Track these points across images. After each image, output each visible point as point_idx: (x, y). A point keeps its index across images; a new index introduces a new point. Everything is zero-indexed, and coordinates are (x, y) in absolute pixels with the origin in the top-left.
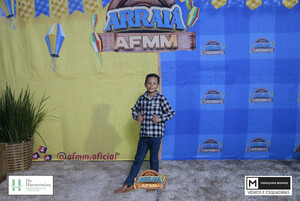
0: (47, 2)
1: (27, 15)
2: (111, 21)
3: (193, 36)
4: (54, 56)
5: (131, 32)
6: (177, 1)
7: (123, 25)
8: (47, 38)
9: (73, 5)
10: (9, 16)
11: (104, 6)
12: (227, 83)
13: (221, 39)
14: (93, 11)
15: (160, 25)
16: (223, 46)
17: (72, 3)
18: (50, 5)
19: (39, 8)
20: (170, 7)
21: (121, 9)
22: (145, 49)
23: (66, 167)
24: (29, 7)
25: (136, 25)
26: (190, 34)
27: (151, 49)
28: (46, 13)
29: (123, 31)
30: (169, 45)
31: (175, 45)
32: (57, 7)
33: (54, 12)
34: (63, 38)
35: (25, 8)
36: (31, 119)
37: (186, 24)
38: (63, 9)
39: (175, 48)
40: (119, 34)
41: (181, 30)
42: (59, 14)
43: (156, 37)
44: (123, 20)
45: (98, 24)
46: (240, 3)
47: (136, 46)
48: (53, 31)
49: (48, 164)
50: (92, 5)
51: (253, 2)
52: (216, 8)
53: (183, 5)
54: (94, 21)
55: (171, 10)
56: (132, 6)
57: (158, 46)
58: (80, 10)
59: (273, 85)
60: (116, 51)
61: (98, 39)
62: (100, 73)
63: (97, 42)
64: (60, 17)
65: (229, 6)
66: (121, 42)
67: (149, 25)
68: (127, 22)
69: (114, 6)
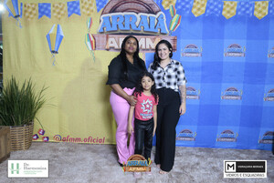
0: (49, 5)
1: (31, 16)
3: (175, 40)
4: (53, 52)
6: (162, 9)
7: (114, 28)
8: (48, 37)
9: (72, 9)
10: (16, 17)
11: (98, 10)
12: (202, 82)
13: (199, 43)
14: (89, 15)
15: (147, 29)
16: (200, 50)
17: (71, 6)
18: (52, 8)
19: (42, 10)
20: (155, 13)
21: (113, 14)
23: (61, 148)
24: (34, 9)
26: (172, 37)
28: (48, 15)
29: (114, 33)
30: (153, 47)
32: (57, 11)
33: (55, 14)
34: (62, 37)
35: (30, 10)
36: (32, 106)
37: (169, 29)
38: (62, 12)
40: (110, 36)
41: (164, 34)
42: (59, 16)
43: (142, 39)
44: (114, 24)
45: (93, 26)
46: (217, 12)
48: (53, 31)
49: (45, 145)
50: (88, 9)
51: (229, 12)
52: (196, 16)
53: (167, 12)
54: (89, 24)
55: (156, 16)
56: (123, 12)
57: (144, 47)
58: (77, 13)
59: (242, 85)
60: (108, 50)
61: (92, 39)
62: (92, 69)
63: (91, 42)
64: (59, 19)
65: (207, 15)
66: (112, 43)
67: (137, 29)
68: (117, 25)
69: (108, 11)
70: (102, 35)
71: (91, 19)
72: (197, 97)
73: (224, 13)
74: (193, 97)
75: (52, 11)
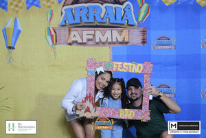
2: (66, 16)
3: (144, 32)
4: (10, 48)
5: (84, 27)
8: (5, 31)
9: (31, 1)
11: (60, 2)
12: (177, 78)
13: (172, 34)
14: (49, 7)
16: (173, 41)
20: (122, 4)
21: (75, 6)
22: (97, 43)
25: (90, 21)
26: (141, 29)
27: (104, 43)
28: (5, 8)
29: (77, 26)
30: (120, 40)
31: (126, 40)
32: (15, 3)
33: (12, 7)
34: (19, 31)
37: (137, 20)
38: (20, 5)
39: (127, 43)
40: (73, 29)
41: (133, 25)
42: (17, 9)
43: (108, 32)
44: (77, 16)
45: (53, 19)
47: (88, 40)
48: (10, 25)
52: (167, 5)
53: (134, 2)
54: (49, 16)
56: (86, 3)
57: (110, 40)
58: (37, 6)
60: (70, 44)
61: (53, 33)
63: (52, 36)
64: (17, 12)
65: (179, 3)
66: (75, 36)
67: (102, 21)
68: (81, 17)
69: (70, 3)
70: (64, 28)
71: (52, 11)
73: (198, 0)
75: (9, 4)
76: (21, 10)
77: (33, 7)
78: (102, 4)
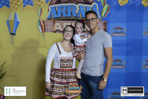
2: (51, 12)
3: (105, 24)
4: (12, 34)
5: (64, 20)
6: (95, 0)
7: (60, 15)
8: (8, 22)
9: (26, 1)
11: (47, 2)
13: (124, 26)
14: (39, 5)
15: (84, 16)
16: (125, 31)
19: (3, 2)
20: (90, 4)
25: (68, 16)
26: (103, 22)
28: (8, 6)
29: (59, 19)
32: (15, 2)
33: (13, 5)
34: (18, 22)
37: (101, 15)
38: (19, 3)
40: (56, 21)
42: (16, 6)
44: (59, 12)
46: (137, 2)
48: (12, 18)
50: (39, 1)
51: (146, 1)
52: (121, 5)
53: (99, 3)
54: (40, 12)
55: (91, 6)
56: (66, 3)
58: (31, 4)
60: (54, 32)
61: (42, 24)
63: (42, 26)
64: (17, 8)
65: (129, 4)
66: (58, 26)
67: (76, 16)
68: (62, 13)
69: (54, 3)
70: (50, 21)
71: (41, 8)
72: (124, 67)
73: (143, 2)
74: (120, 67)
75: (10, 2)
76: (19, 7)
77: (28, 5)
78: (77, 4)
